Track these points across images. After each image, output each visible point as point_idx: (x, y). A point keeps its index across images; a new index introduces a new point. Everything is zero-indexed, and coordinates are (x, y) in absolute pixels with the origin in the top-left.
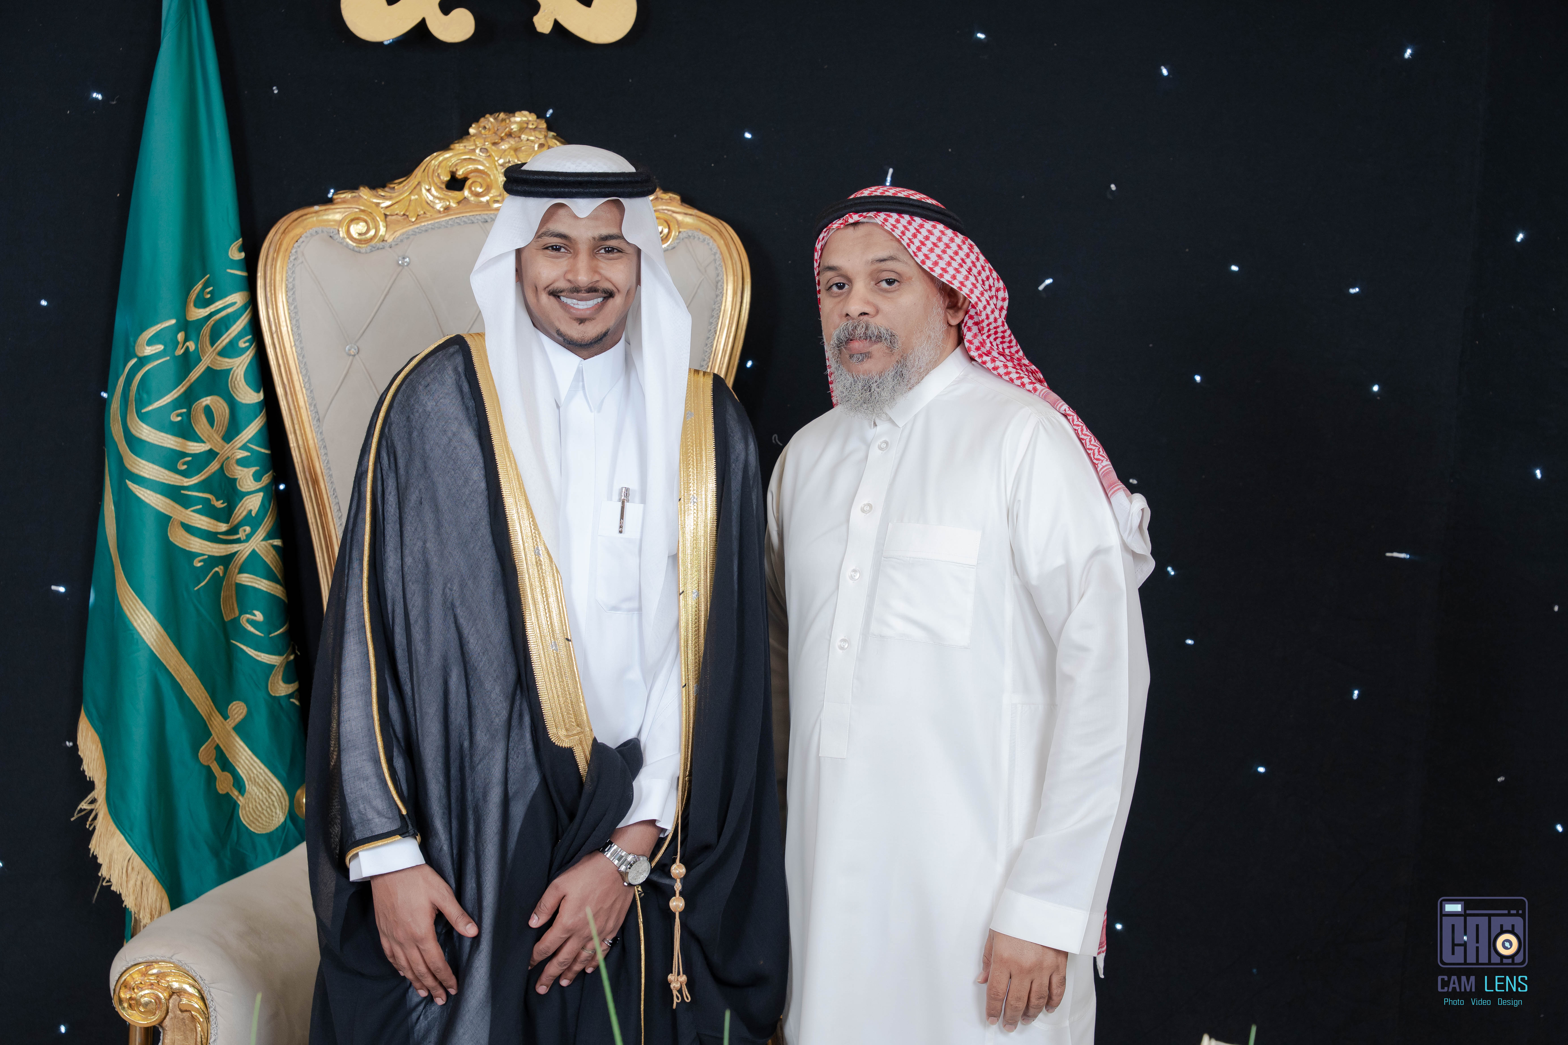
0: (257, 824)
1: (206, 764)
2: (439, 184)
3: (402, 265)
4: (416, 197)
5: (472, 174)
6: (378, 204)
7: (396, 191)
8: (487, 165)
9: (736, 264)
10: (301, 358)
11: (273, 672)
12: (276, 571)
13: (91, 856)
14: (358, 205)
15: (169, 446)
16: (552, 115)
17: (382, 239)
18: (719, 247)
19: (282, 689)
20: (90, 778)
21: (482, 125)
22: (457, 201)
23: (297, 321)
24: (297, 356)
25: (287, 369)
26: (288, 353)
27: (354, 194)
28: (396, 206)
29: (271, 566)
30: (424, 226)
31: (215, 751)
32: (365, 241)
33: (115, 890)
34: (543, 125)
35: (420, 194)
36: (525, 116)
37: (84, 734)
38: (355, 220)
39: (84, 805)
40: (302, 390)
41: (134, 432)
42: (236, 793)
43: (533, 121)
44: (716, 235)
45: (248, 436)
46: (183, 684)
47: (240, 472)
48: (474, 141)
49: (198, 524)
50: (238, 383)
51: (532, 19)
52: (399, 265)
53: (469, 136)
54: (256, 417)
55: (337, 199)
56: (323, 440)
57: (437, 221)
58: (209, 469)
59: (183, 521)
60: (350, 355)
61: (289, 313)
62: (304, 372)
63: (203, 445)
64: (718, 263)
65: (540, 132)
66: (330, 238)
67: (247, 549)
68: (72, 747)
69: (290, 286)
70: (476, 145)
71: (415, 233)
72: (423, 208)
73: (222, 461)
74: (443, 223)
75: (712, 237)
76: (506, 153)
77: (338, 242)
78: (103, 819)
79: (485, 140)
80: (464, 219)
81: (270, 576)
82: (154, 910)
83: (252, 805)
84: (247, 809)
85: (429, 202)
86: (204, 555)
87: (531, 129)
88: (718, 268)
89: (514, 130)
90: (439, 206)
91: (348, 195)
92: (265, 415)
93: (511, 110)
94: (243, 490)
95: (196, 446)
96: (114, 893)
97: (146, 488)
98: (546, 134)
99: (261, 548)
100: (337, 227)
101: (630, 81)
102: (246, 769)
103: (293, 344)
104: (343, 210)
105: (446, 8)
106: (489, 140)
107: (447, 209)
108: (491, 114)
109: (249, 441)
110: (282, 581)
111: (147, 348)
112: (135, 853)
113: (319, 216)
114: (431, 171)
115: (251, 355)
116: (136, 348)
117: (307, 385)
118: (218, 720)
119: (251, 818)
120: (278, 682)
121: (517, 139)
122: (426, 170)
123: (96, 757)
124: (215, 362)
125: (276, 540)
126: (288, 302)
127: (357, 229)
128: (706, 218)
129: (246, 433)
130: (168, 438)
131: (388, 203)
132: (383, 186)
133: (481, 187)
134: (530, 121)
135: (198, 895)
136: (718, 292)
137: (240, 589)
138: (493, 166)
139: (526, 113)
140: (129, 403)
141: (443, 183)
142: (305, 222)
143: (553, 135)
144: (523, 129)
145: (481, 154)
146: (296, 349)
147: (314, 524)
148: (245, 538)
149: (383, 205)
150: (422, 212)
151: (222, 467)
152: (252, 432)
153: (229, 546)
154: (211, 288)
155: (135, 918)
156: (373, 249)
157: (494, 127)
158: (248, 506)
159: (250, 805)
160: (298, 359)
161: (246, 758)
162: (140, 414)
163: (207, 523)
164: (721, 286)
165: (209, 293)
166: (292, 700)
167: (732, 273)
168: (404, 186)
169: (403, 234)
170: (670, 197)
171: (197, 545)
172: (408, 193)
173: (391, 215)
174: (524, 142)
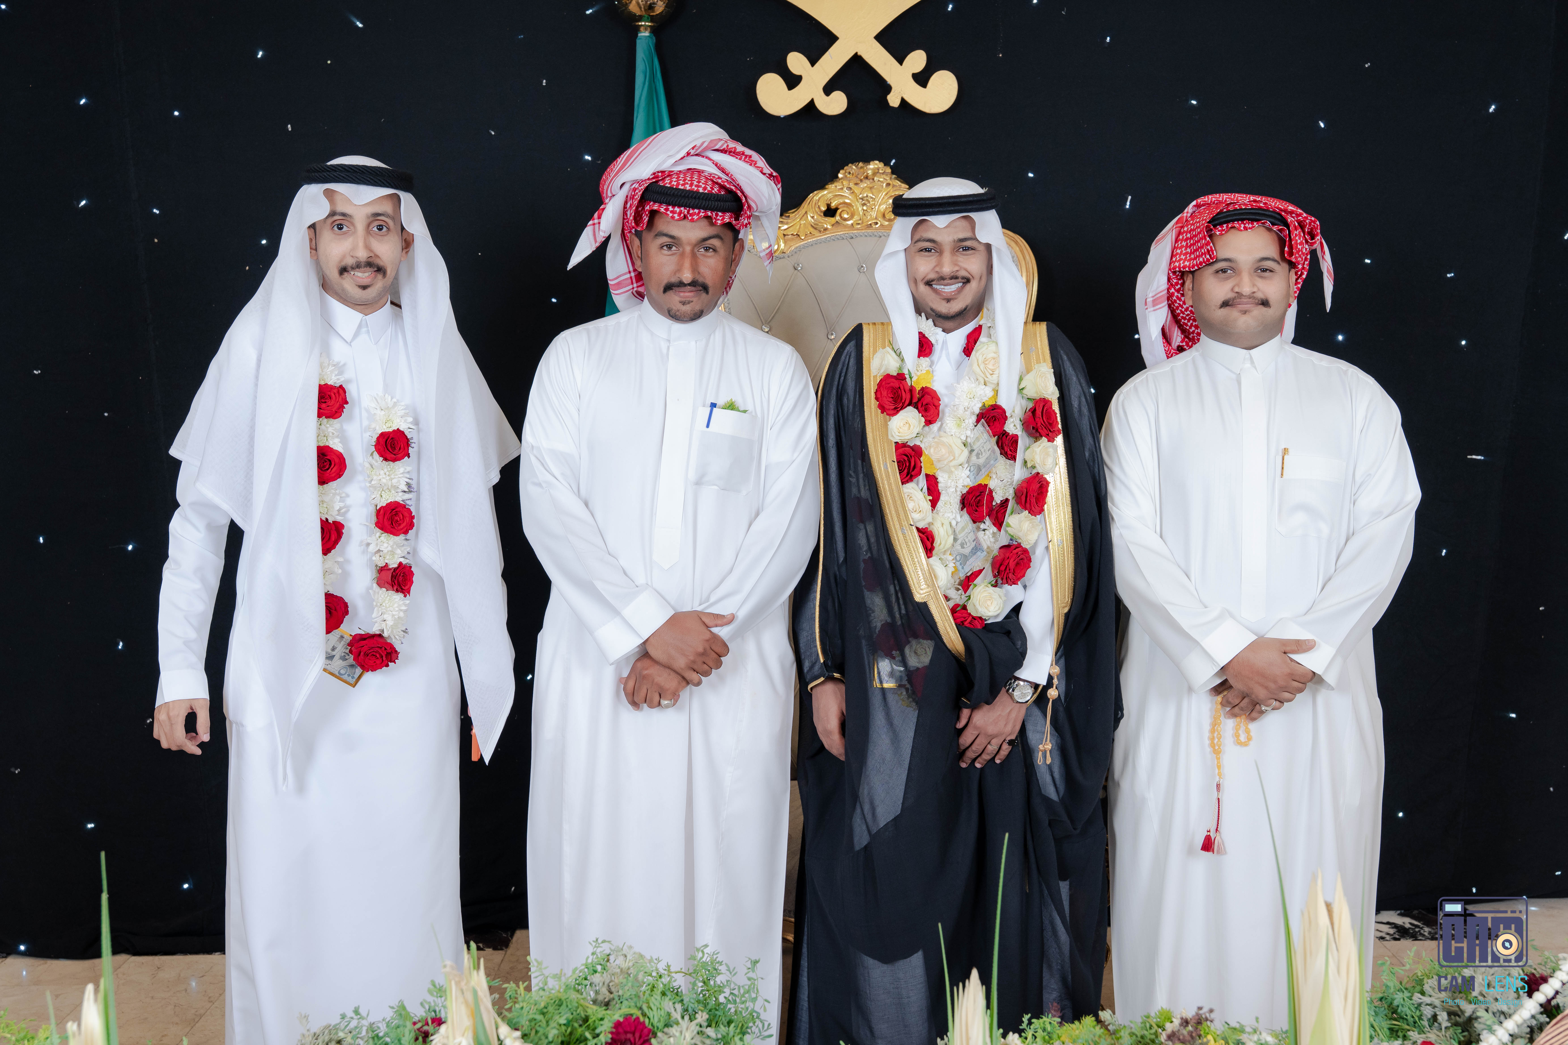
2: (819, 213)
3: (797, 270)
5: (842, 205)
7: (790, 218)
8: (851, 199)
9: (1028, 264)
16: (895, 163)
17: (782, 251)
21: (848, 171)
22: (831, 224)
23: (729, 309)
28: (791, 229)
30: (811, 241)
34: (889, 170)
35: (806, 218)
36: (876, 164)
43: (882, 168)
48: (842, 182)
51: (886, 98)
52: (795, 269)
53: (838, 179)
57: (819, 238)
65: (887, 175)
70: (843, 185)
71: (804, 247)
72: (809, 230)
74: (823, 240)
76: (864, 190)
79: (850, 181)
80: (837, 236)
85: (813, 225)
87: (881, 173)
89: (870, 174)
90: (820, 228)
93: (867, 161)
98: (890, 176)
101: (949, 138)
105: (829, 91)
106: (852, 181)
107: (825, 229)
108: (852, 163)
114: (814, 203)
121: (871, 180)
122: (812, 202)
131: (786, 227)
133: (848, 214)
134: (880, 168)
138: (856, 199)
139: (877, 162)
143: (896, 178)
144: (874, 174)
145: (847, 191)
149: (782, 228)
150: (809, 232)
157: (854, 173)
168: (796, 215)
169: (797, 248)
172: (798, 220)
173: (788, 235)
174: (876, 182)
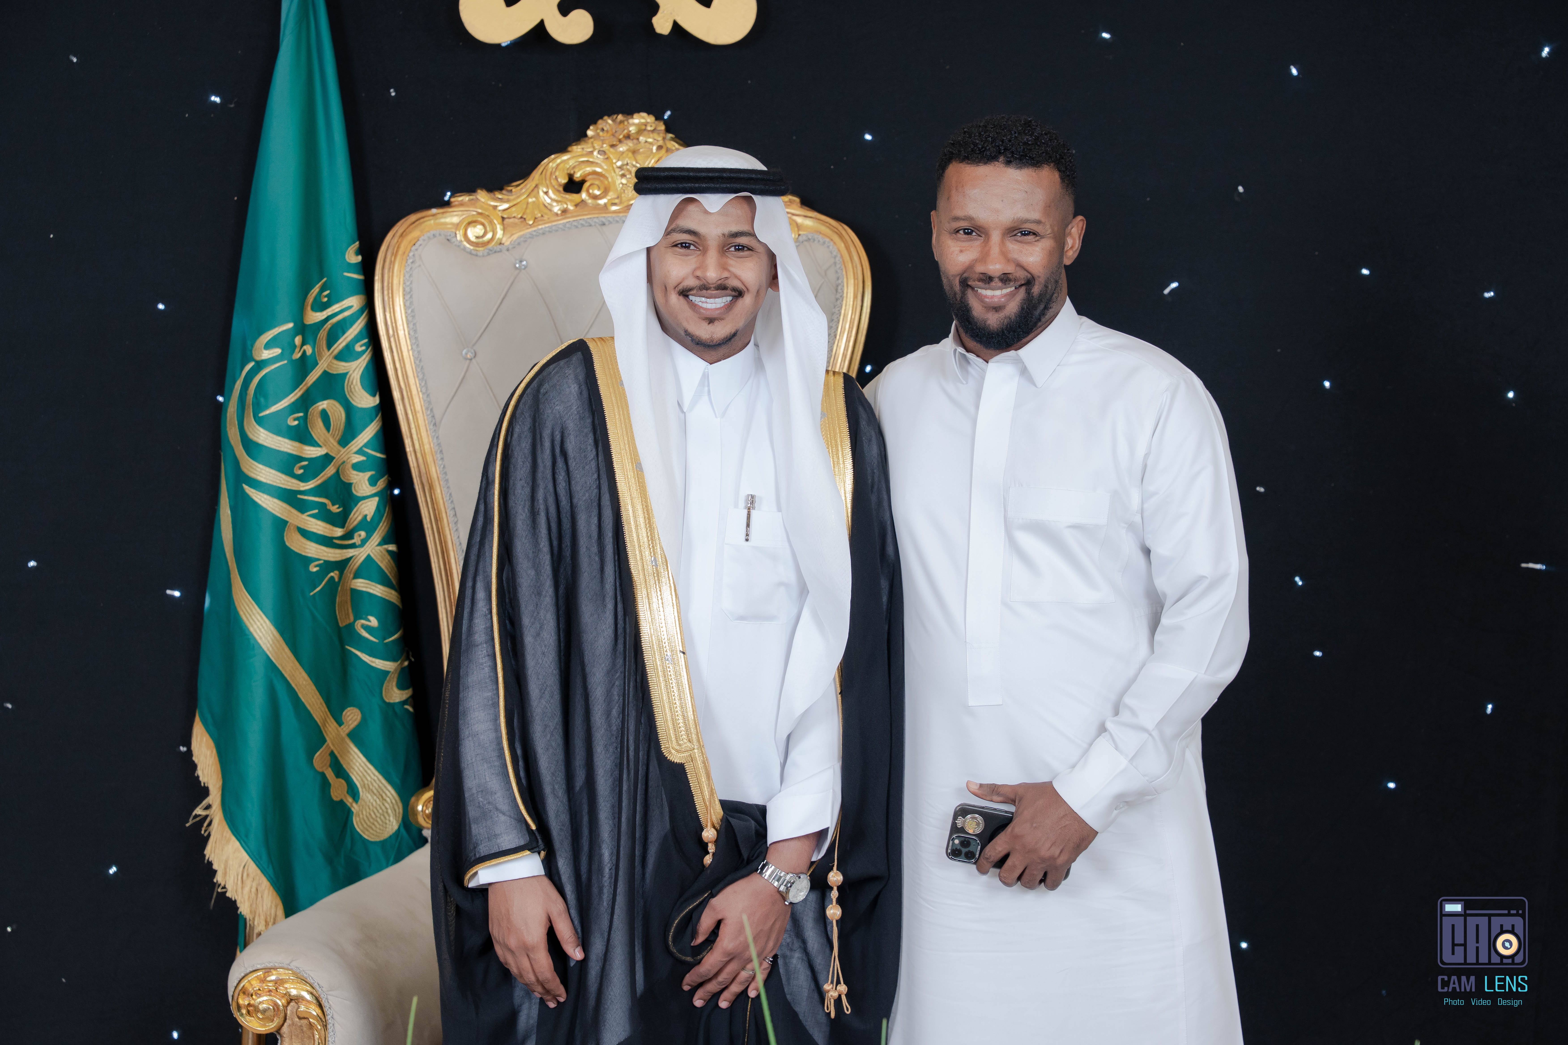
0: (371, 831)
1: (320, 770)
2: (556, 187)
3: (519, 269)
4: (534, 199)
5: (590, 177)
6: (495, 207)
7: (513, 193)
8: (605, 167)
9: (856, 267)
10: (417, 362)
11: (388, 678)
12: (390, 577)
13: (206, 861)
14: (476, 208)
15: (285, 450)
16: (670, 117)
17: (499, 242)
18: (839, 250)
19: (396, 695)
20: (204, 784)
21: (600, 126)
22: (575, 204)
23: (414, 324)
24: (414, 360)
25: (404, 373)
26: (405, 357)
27: (471, 197)
28: (513, 209)
29: (386, 571)
30: (542, 229)
31: (329, 758)
32: (482, 244)
33: (230, 897)
34: (662, 127)
35: (537, 196)
36: (643, 118)
37: (199, 739)
38: (472, 223)
39: (199, 811)
40: (418, 394)
41: (251, 436)
42: (350, 800)
43: (652, 123)
44: (836, 238)
45: (364, 440)
46: (299, 690)
47: (356, 477)
48: (592, 143)
49: (314, 528)
50: (354, 388)
51: (651, 19)
52: (517, 268)
53: (587, 139)
54: (372, 421)
55: (455, 201)
56: (439, 444)
57: (554, 223)
58: (325, 474)
59: (299, 526)
60: (466, 359)
61: (406, 317)
62: (421, 376)
63: (319, 449)
64: (838, 266)
65: (659, 134)
66: (447, 242)
67: (362, 554)
68: (186, 752)
69: (408, 289)
70: (594, 147)
71: (532, 236)
72: (540, 211)
73: (337, 466)
74: (561, 226)
75: (832, 240)
76: (624, 155)
77: (456, 245)
78: (219, 824)
79: (603, 142)
80: (581, 222)
81: (386, 582)
82: (269, 917)
83: (366, 812)
84: (361, 816)
85: (547, 205)
86: (319, 560)
87: (649, 131)
88: (839, 271)
89: (633, 132)
90: (556, 209)
91: (465, 198)
92: (381, 419)
93: (629, 112)
94: (359, 495)
95: (313, 451)
96: (229, 899)
97: (263, 492)
98: (664, 135)
99: (376, 553)
100: (454, 230)
101: (749, 82)
102: (360, 776)
103: (410, 348)
104: (460, 213)
105: (564, 9)
106: (607, 142)
107: (565, 211)
108: (609, 115)
109: (365, 445)
110: (396, 587)
111: (265, 352)
112: (250, 860)
113: (436, 219)
114: (548, 173)
115: (367, 359)
116: (253, 352)
117: (424, 390)
118: (332, 726)
119: (365, 826)
120: (392, 688)
121: (635, 141)
122: (544, 173)
123: (211, 763)
124: (331, 366)
125: (391, 545)
126: (405, 305)
127: (474, 232)
128: (826, 221)
129: (362, 438)
130: (285, 442)
131: (505, 206)
132: (501, 189)
133: (599, 189)
134: (648, 123)
135: (312, 902)
136: (838, 296)
137: (356, 594)
138: (611, 168)
139: (644, 114)
140: (246, 407)
141: (560, 185)
142: (423, 225)
143: (671, 137)
144: (641, 131)
145: (599, 156)
146: (413, 353)
147: (430, 530)
148: (360, 543)
149: (501, 208)
150: (539, 215)
151: (337, 472)
152: (368, 436)
153: (345, 551)
154: (328, 292)
155: (250, 925)
156: (490, 252)
157: (612, 130)
158: (363, 510)
159: (364, 813)
160: (415, 363)
161: (360, 764)
162: (257, 418)
163: (323, 527)
164: (841, 289)
165: (326, 296)
166: (406, 707)
167: (852, 277)
168: (522, 189)
169: (521, 237)
170: (790, 199)
171: (312, 550)
172: (525, 196)
173: (509, 218)
174: (642, 144)
